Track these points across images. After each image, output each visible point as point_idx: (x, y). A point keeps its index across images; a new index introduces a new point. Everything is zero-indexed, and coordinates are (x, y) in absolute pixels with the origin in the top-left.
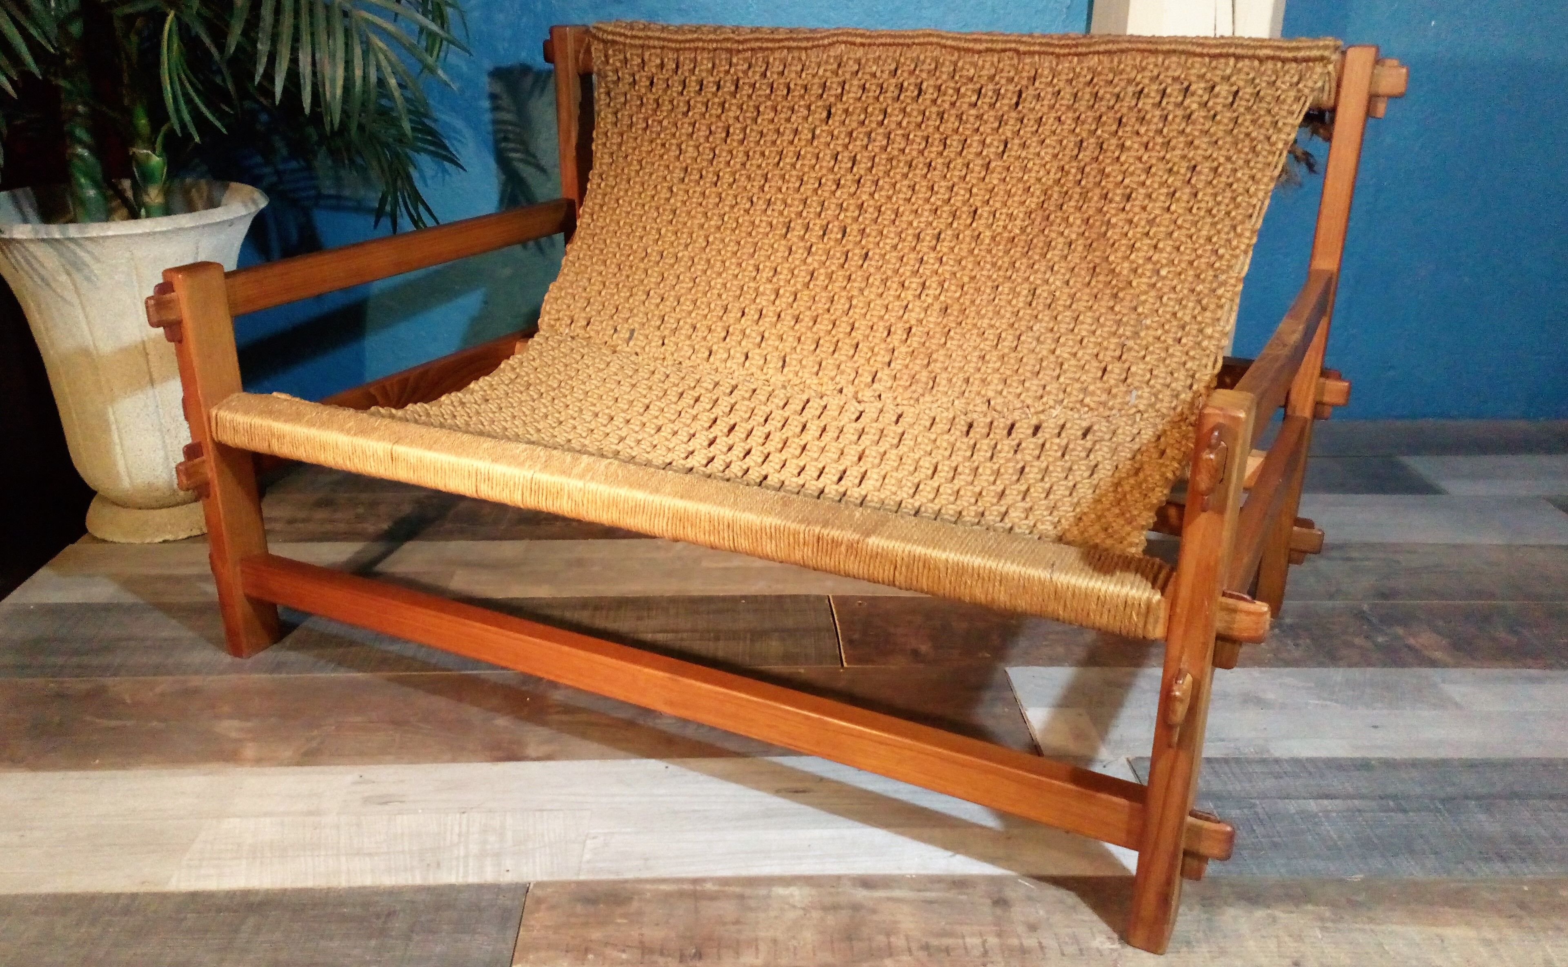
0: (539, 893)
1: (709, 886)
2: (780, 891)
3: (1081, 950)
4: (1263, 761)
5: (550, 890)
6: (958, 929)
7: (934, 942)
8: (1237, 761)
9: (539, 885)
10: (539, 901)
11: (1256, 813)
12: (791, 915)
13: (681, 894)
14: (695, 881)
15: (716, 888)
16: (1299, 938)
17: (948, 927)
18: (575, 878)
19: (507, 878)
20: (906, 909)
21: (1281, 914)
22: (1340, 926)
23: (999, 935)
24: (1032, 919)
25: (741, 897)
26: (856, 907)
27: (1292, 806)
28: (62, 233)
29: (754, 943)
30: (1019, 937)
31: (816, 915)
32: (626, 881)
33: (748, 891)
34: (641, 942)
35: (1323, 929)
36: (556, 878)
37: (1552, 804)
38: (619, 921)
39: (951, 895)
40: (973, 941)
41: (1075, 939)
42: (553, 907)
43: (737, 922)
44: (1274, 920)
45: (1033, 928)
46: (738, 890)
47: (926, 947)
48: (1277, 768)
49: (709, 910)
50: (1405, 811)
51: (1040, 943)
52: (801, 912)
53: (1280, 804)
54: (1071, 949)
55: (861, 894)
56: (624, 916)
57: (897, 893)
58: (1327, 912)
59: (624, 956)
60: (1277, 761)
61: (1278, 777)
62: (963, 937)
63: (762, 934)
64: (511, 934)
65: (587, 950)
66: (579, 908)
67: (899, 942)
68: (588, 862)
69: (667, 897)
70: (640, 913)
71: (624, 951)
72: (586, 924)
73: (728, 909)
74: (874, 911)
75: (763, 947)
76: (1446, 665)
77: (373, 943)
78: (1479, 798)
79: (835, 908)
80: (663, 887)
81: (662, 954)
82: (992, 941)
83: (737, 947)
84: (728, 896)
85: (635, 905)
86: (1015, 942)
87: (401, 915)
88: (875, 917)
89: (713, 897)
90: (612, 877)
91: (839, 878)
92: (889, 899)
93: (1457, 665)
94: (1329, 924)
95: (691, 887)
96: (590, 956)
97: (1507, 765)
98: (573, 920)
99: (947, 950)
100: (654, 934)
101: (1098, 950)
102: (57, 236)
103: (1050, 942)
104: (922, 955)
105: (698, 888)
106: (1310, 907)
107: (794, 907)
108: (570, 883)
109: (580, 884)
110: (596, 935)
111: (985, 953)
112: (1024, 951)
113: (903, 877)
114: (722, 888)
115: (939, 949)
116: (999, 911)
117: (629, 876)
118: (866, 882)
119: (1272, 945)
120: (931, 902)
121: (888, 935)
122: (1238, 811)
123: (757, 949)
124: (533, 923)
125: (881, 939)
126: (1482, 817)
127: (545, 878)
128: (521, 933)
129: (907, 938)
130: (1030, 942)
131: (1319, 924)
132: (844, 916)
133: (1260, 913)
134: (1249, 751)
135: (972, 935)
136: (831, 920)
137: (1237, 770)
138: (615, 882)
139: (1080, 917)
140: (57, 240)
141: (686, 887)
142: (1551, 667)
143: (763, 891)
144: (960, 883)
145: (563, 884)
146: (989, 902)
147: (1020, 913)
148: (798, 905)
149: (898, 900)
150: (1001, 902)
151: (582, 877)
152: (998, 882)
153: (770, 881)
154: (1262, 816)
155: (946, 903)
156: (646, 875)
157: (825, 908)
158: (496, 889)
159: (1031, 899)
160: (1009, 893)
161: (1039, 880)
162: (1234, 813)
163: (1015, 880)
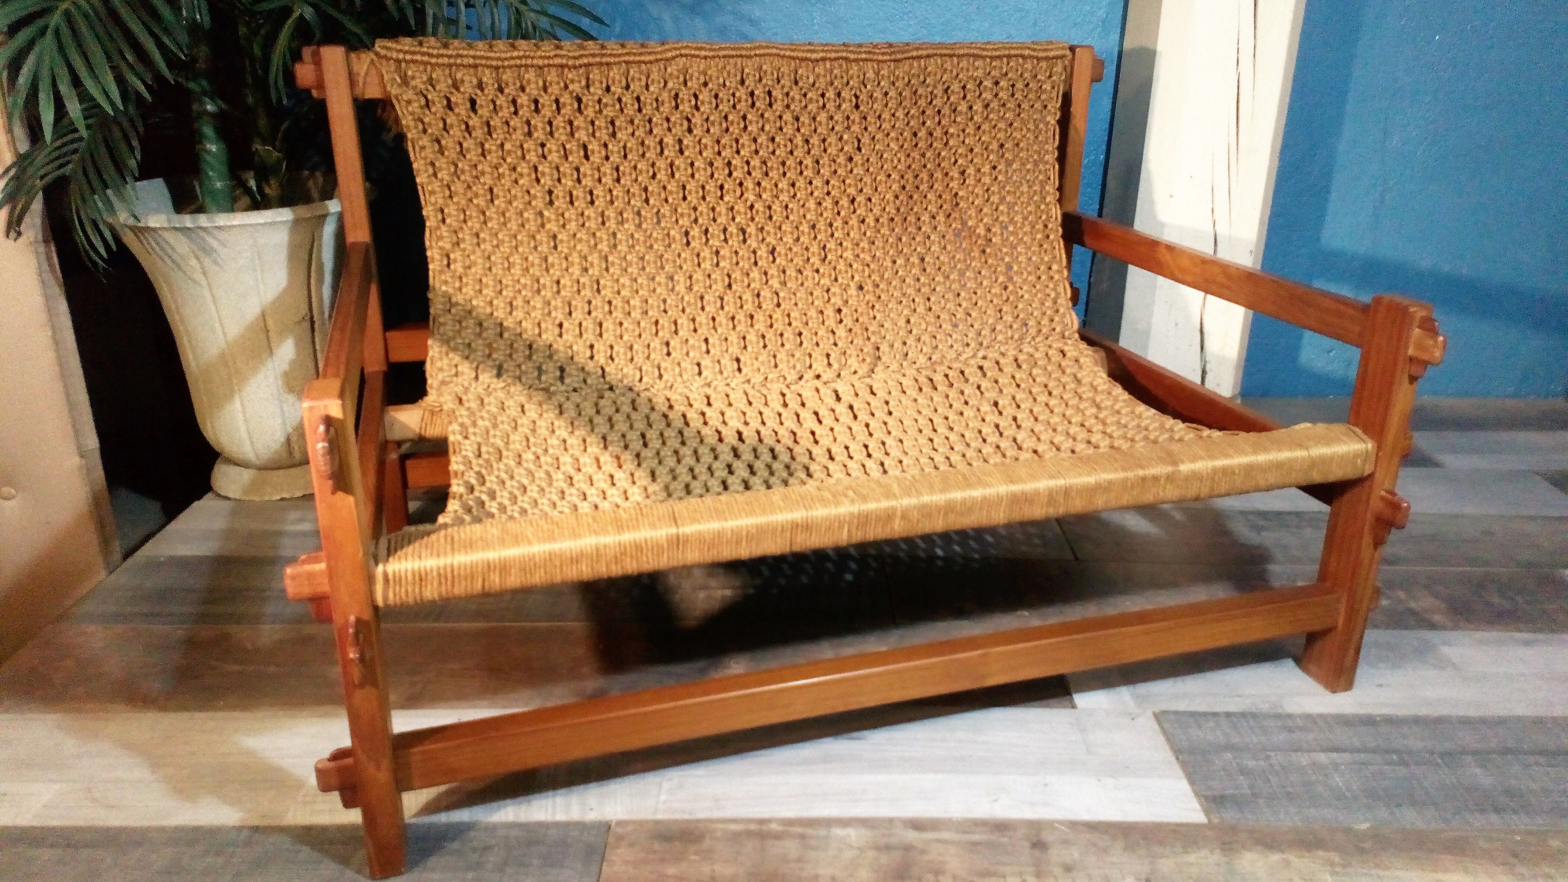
0: (620, 830)
1: (774, 826)
2: (838, 832)
4: (1278, 716)
5: (630, 828)
6: (1002, 869)
8: (1254, 716)
9: (620, 823)
10: (620, 838)
11: (1271, 765)
12: (848, 854)
13: (749, 834)
14: (762, 822)
15: (780, 828)
17: (991, 867)
18: (651, 817)
19: (590, 817)
20: (952, 850)
21: (1295, 860)
22: (1350, 870)
23: (1039, 875)
24: (1067, 860)
25: (803, 837)
26: (908, 848)
27: (1304, 759)
28: (193, 223)
30: (1055, 877)
31: (871, 854)
32: (699, 821)
33: (810, 831)
35: (1333, 874)
36: (634, 817)
37: (1542, 760)
38: (693, 857)
39: (994, 837)
40: (1013, 880)
42: (632, 845)
43: (800, 860)
44: (1287, 864)
45: (1067, 869)
46: (799, 830)
48: (1290, 723)
49: (776, 848)
50: (1406, 764)
52: (858, 852)
53: (1294, 756)
55: (912, 836)
56: (696, 853)
57: (946, 835)
58: (1336, 858)
60: (1290, 716)
61: (1290, 730)
62: (1004, 878)
63: (822, 872)
64: (594, 869)
66: (657, 846)
67: (945, 880)
68: (665, 802)
69: (736, 836)
70: (711, 851)
72: (662, 860)
73: (791, 847)
74: (923, 852)
76: (1444, 628)
77: (467, 875)
78: (1475, 753)
79: (888, 848)
80: (733, 827)
82: (1031, 880)
84: (791, 836)
85: (707, 843)
87: (496, 849)
88: (926, 858)
89: (777, 836)
90: (686, 817)
91: (891, 820)
92: (938, 841)
93: (1455, 628)
94: (1338, 869)
95: (758, 827)
97: (1501, 722)
98: (651, 856)
100: (724, 870)
102: (189, 225)
105: (764, 828)
106: (1321, 853)
107: (851, 847)
108: (647, 822)
109: (657, 822)
110: (671, 870)
113: (950, 820)
114: (785, 828)
116: (1037, 853)
117: (701, 815)
118: (917, 825)
120: (975, 844)
121: (936, 874)
122: (1254, 763)
124: (614, 858)
125: (930, 878)
126: (1478, 771)
127: (625, 817)
128: (604, 867)
129: (954, 877)
131: (1329, 868)
132: (897, 855)
133: (1275, 858)
134: (1265, 707)
135: (1014, 875)
136: (884, 859)
137: (1252, 723)
138: (688, 822)
140: (189, 229)
141: (753, 827)
142: (1540, 630)
143: (822, 832)
144: (1001, 827)
145: (641, 823)
146: (1027, 844)
147: (1057, 855)
148: (855, 845)
149: (946, 842)
150: (1039, 845)
151: (660, 816)
152: (1036, 826)
153: (829, 823)
154: (1277, 767)
155: (989, 845)
156: (716, 814)
157: (878, 848)
158: (581, 826)
159: (1066, 842)
160: (1047, 836)
161: (1074, 825)
162: (1251, 764)
163: (1051, 824)
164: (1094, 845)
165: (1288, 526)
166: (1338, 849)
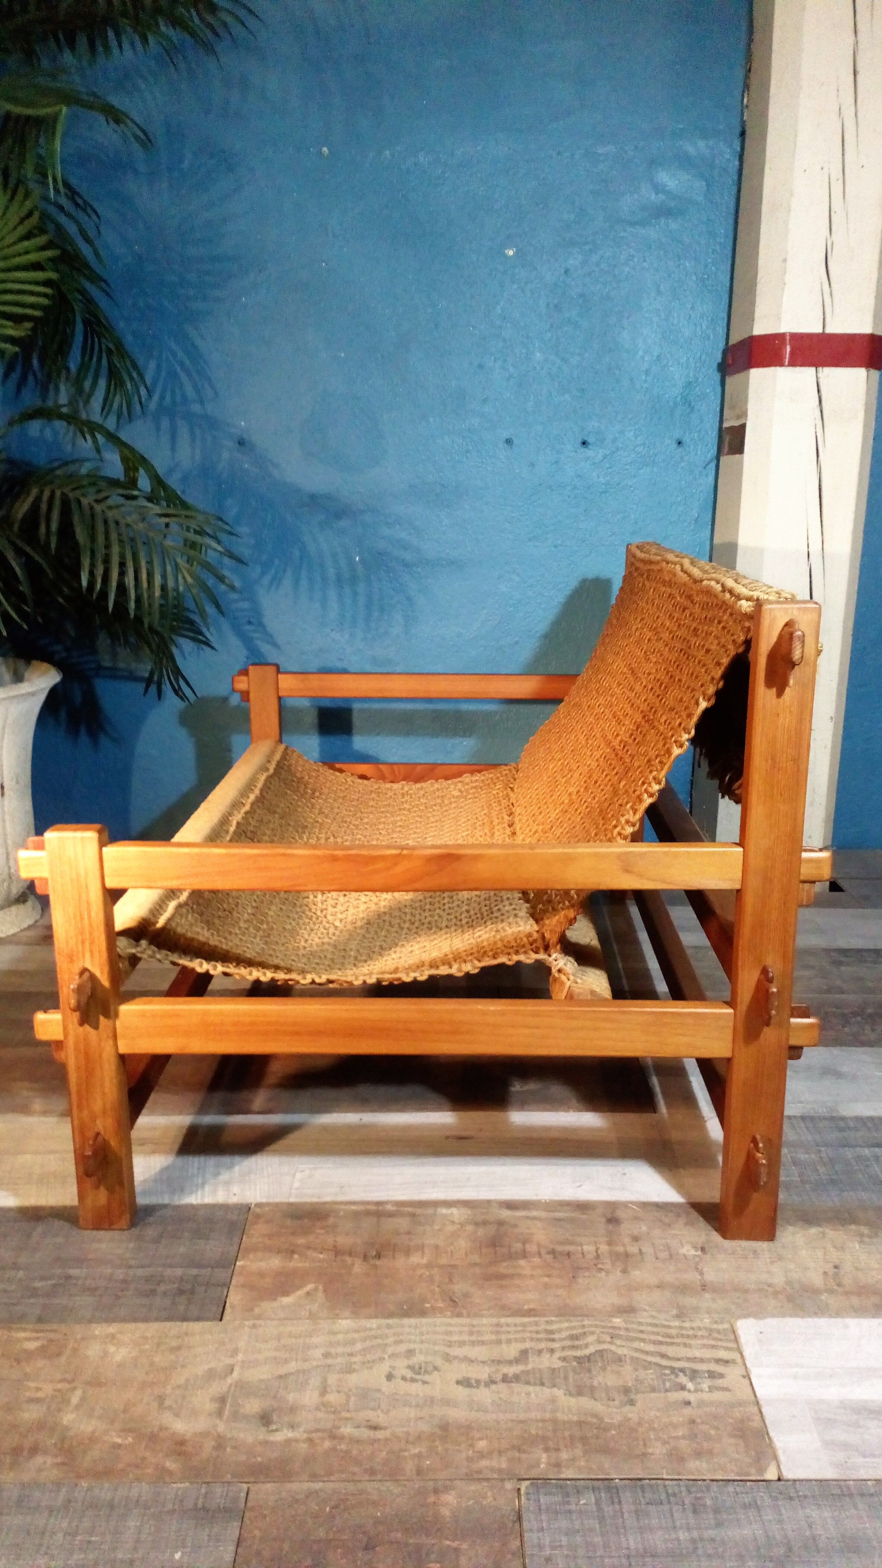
0: (258, 1210)
1: (389, 1207)
2: (443, 1211)
3: (671, 1255)
4: (833, 1119)
5: (267, 1209)
6: (578, 1239)
7: (559, 1248)
8: (811, 1118)
9: (258, 1205)
10: (258, 1216)
11: (821, 1158)
12: (450, 1228)
13: (368, 1213)
14: (378, 1203)
15: (395, 1208)
16: (842, 1249)
17: (570, 1238)
18: (286, 1200)
19: (234, 1200)
20: (539, 1224)
21: (830, 1233)
22: (875, 1240)
23: (610, 1244)
24: (636, 1232)
25: (413, 1215)
26: (501, 1223)
27: (849, 1153)
29: (421, 1248)
30: (624, 1245)
31: (470, 1228)
32: (325, 1203)
33: (419, 1211)
34: (335, 1246)
35: (861, 1242)
36: (271, 1201)
38: (319, 1231)
39: (576, 1215)
40: (589, 1248)
41: (668, 1248)
42: (268, 1222)
43: (409, 1233)
44: (824, 1234)
45: (636, 1239)
46: (410, 1210)
47: (553, 1252)
48: (842, 1124)
49: (389, 1224)
51: (640, 1250)
52: (459, 1226)
53: (842, 1151)
54: (664, 1255)
55: (506, 1214)
56: (322, 1228)
57: (534, 1213)
58: (865, 1230)
59: (321, 1256)
60: (843, 1119)
61: (841, 1130)
62: (582, 1246)
63: (427, 1242)
64: (236, 1240)
65: (293, 1252)
66: (288, 1222)
67: (531, 1248)
68: (297, 1189)
69: (356, 1215)
70: (334, 1227)
71: (321, 1253)
72: (293, 1234)
73: (403, 1223)
74: (515, 1226)
75: (426, 1251)
77: (132, 1245)
79: (485, 1223)
80: (354, 1207)
81: (350, 1254)
82: (604, 1248)
83: (408, 1252)
84: (402, 1215)
85: (331, 1220)
86: (621, 1249)
88: (516, 1231)
89: (391, 1215)
90: (315, 1200)
91: (489, 1202)
92: (527, 1217)
94: (866, 1239)
95: (375, 1207)
96: (296, 1256)
98: (284, 1231)
99: (568, 1254)
100: (343, 1240)
101: (684, 1255)
103: (647, 1249)
104: (549, 1258)
105: (380, 1208)
106: (853, 1227)
107: (453, 1222)
108: (282, 1204)
109: (290, 1205)
110: (301, 1241)
111: (598, 1257)
112: (627, 1255)
113: (539, 1201)
114: (398, 1209)
115: (561, 1254)
116: (610, 1227)
117: (328, 1199)
118: (510, 1205)
119: (820, 1253)
120: (559, 1220)
121: (524, 1243)
122: (807, 1156)
123: (423, 1251)
124: (252, 1232)
125: (518, 1246)
127: (264, 1200)
128: (244, 1239)
129: (539, 1245)
130: (633, 1249)
131: (858, 1239)
132: (492, 1230)
133: (814, 1230)
134: (822, 1111)
135: (588, 1244)
136: (481, 1232)
137: (810, 1125)
138: (317, 1203)
139: (673, 1232)
141: (372, 1208)
143: (430, 1211)
144: (583, 1207)
145: (277, 1205)
146: (604, 1220)
147: (627, 1229)
148: (456, 1221)
149: (534, 1218)
150: (613, 1220)
151: (292, 1200)
152: (612, 1206)
153: (436, 1204)
154: (826, 1160)
155: (572, 1220)
156: (341, 1198)
157: (477, 1224)
158: (225, 1208)
159: (637, 1218)
160: (620, 1214)
161: (645, 1205)
162: (803, 1156)
163: (625, 1205)
164: (660, 1221)
165: (866, 961)
166: (868, 1224)
